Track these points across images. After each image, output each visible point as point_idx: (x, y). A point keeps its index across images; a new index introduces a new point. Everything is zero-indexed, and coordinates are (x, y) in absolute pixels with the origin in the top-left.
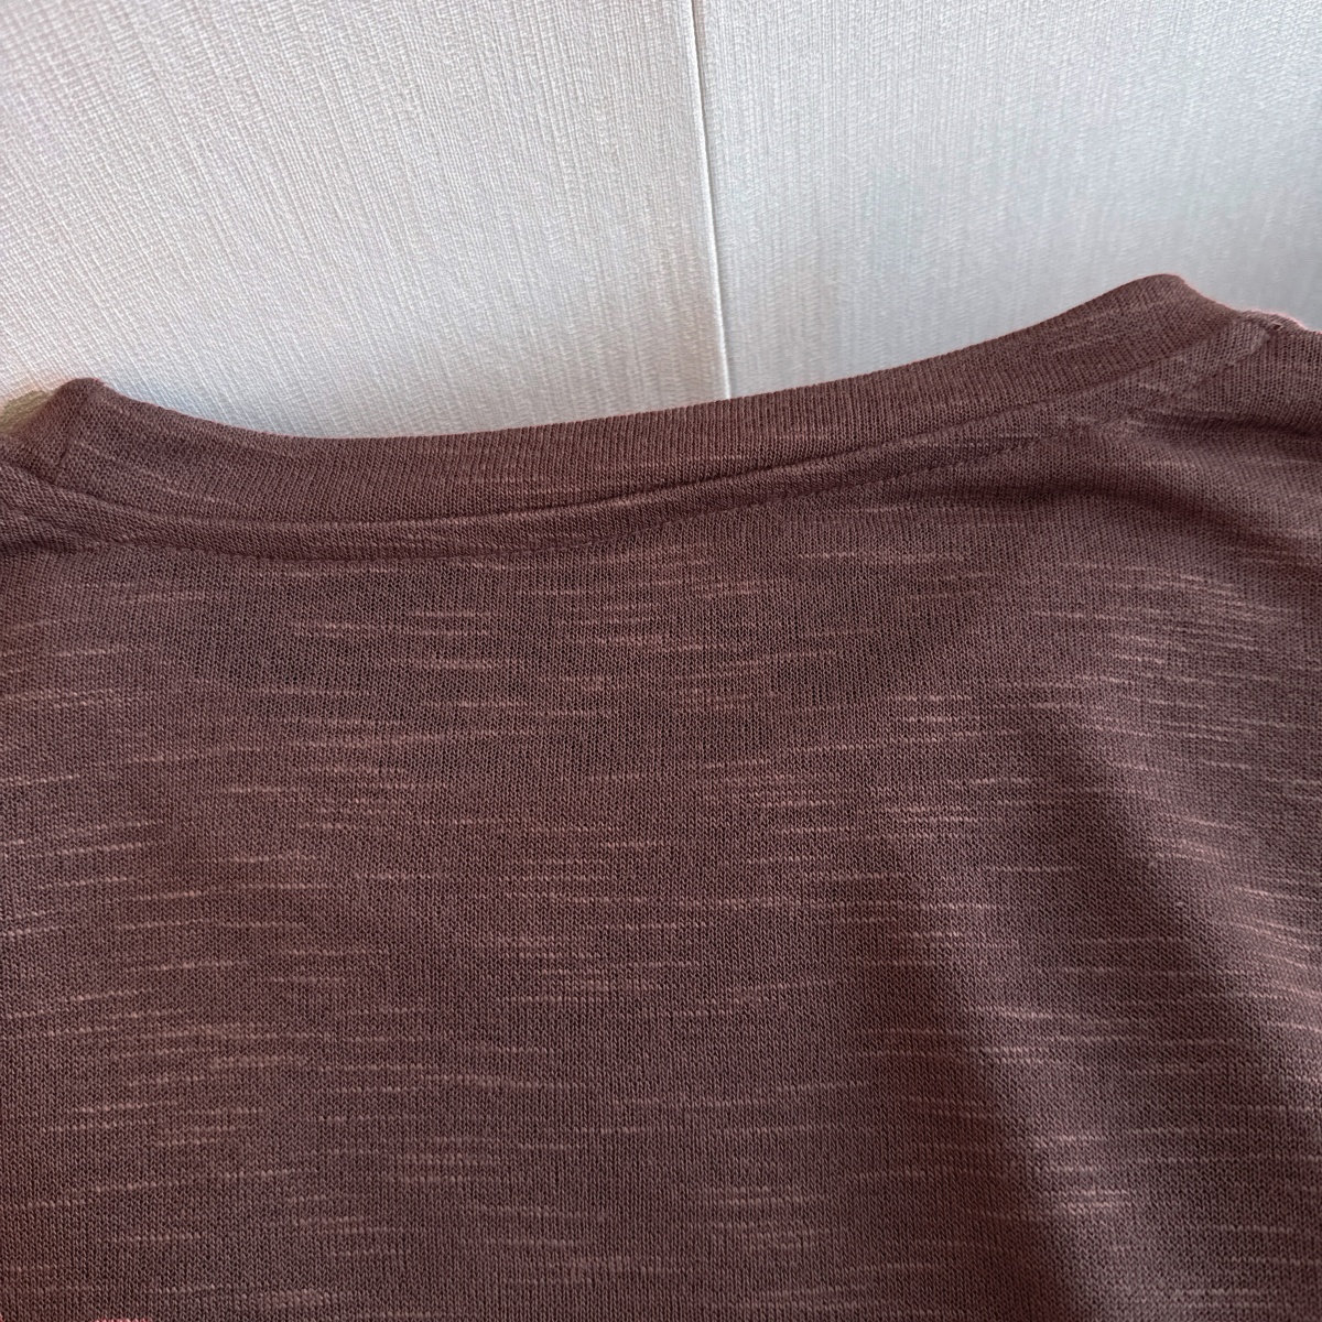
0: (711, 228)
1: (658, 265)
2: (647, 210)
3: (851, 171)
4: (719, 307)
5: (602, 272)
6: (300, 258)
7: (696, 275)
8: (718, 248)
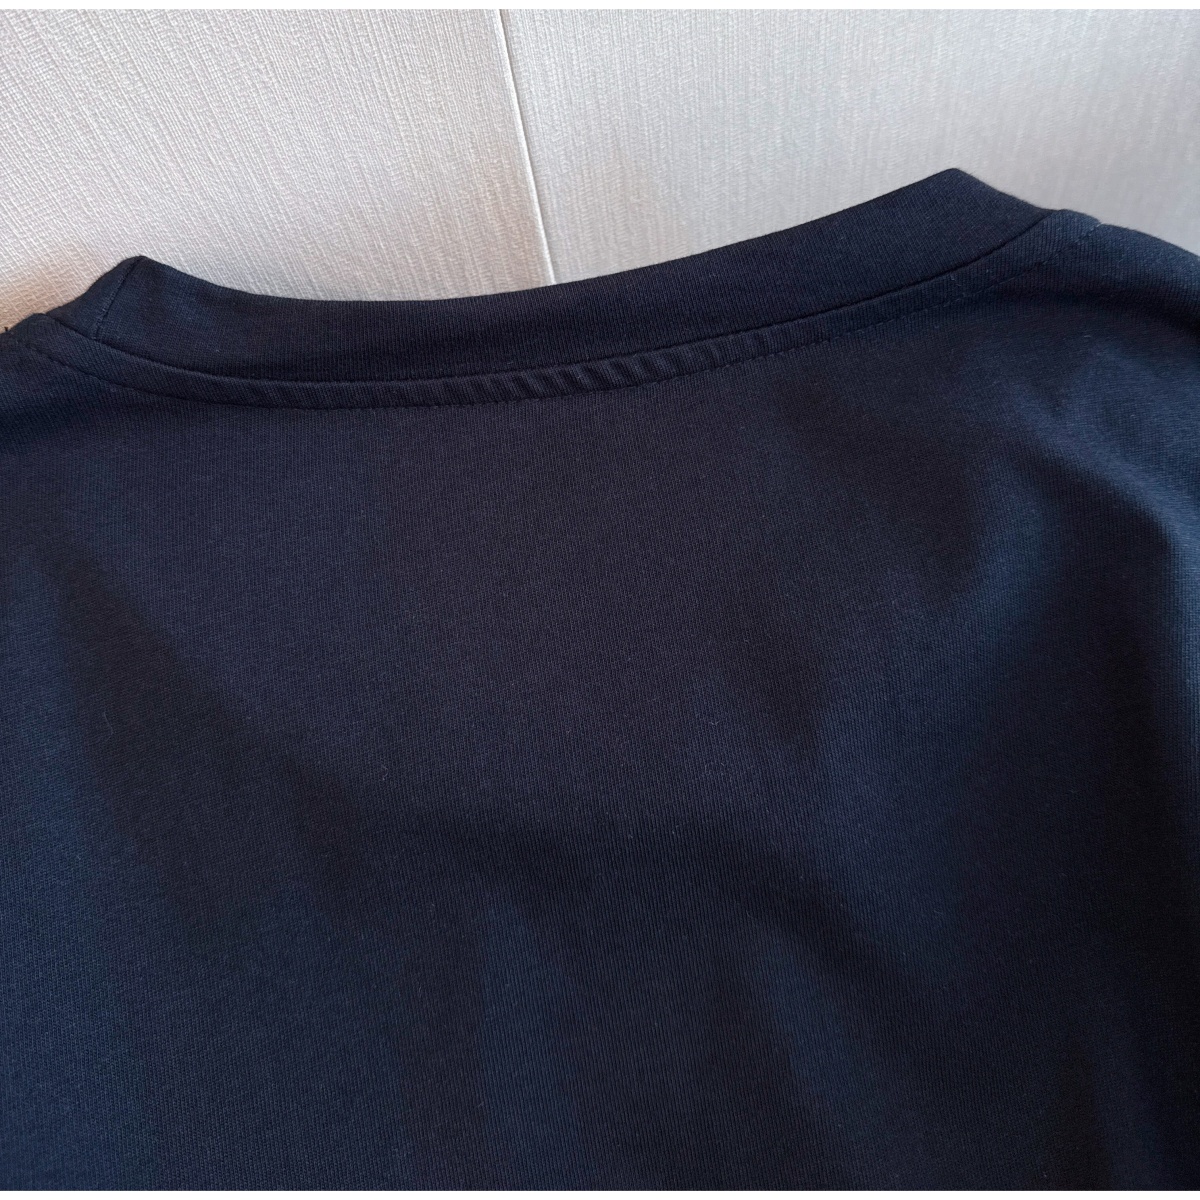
0: (528, 162)
1: (484, 192)
2: (471, 151)
3: (643, 114)
4: (540, 223)
5: (438, 199)
6: (182, 196)
7: (518, 199)
8: (535, 178)
